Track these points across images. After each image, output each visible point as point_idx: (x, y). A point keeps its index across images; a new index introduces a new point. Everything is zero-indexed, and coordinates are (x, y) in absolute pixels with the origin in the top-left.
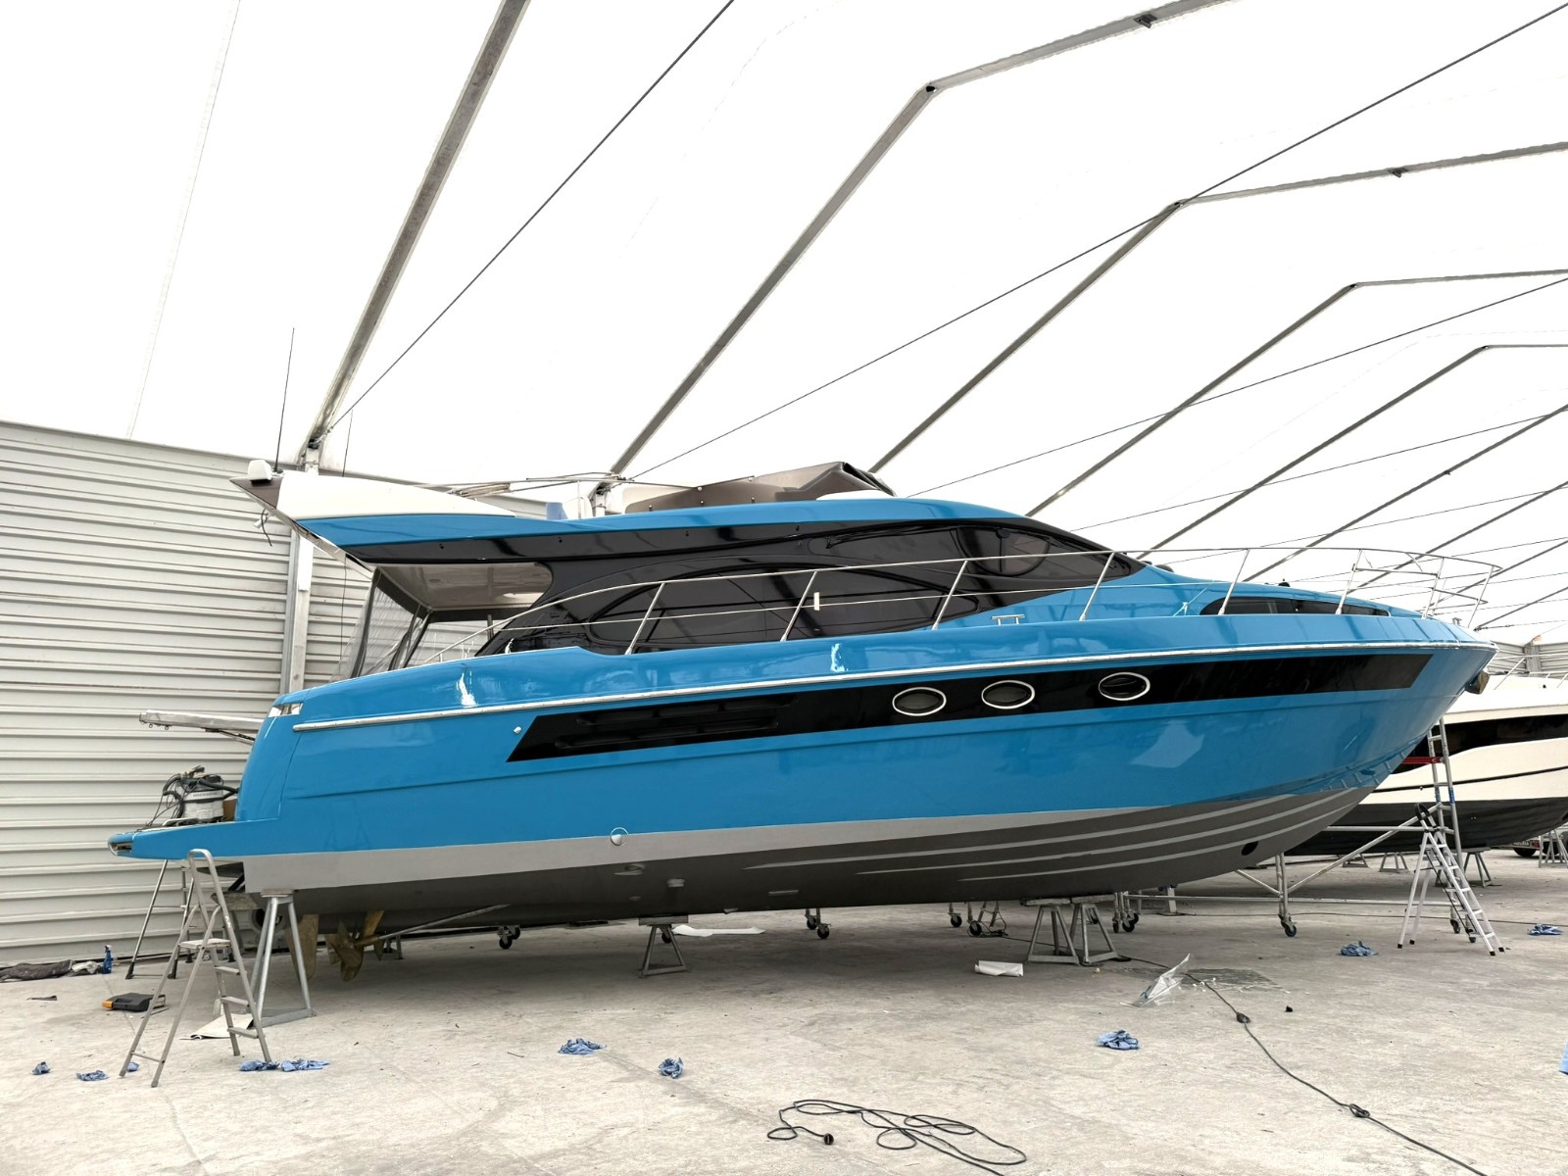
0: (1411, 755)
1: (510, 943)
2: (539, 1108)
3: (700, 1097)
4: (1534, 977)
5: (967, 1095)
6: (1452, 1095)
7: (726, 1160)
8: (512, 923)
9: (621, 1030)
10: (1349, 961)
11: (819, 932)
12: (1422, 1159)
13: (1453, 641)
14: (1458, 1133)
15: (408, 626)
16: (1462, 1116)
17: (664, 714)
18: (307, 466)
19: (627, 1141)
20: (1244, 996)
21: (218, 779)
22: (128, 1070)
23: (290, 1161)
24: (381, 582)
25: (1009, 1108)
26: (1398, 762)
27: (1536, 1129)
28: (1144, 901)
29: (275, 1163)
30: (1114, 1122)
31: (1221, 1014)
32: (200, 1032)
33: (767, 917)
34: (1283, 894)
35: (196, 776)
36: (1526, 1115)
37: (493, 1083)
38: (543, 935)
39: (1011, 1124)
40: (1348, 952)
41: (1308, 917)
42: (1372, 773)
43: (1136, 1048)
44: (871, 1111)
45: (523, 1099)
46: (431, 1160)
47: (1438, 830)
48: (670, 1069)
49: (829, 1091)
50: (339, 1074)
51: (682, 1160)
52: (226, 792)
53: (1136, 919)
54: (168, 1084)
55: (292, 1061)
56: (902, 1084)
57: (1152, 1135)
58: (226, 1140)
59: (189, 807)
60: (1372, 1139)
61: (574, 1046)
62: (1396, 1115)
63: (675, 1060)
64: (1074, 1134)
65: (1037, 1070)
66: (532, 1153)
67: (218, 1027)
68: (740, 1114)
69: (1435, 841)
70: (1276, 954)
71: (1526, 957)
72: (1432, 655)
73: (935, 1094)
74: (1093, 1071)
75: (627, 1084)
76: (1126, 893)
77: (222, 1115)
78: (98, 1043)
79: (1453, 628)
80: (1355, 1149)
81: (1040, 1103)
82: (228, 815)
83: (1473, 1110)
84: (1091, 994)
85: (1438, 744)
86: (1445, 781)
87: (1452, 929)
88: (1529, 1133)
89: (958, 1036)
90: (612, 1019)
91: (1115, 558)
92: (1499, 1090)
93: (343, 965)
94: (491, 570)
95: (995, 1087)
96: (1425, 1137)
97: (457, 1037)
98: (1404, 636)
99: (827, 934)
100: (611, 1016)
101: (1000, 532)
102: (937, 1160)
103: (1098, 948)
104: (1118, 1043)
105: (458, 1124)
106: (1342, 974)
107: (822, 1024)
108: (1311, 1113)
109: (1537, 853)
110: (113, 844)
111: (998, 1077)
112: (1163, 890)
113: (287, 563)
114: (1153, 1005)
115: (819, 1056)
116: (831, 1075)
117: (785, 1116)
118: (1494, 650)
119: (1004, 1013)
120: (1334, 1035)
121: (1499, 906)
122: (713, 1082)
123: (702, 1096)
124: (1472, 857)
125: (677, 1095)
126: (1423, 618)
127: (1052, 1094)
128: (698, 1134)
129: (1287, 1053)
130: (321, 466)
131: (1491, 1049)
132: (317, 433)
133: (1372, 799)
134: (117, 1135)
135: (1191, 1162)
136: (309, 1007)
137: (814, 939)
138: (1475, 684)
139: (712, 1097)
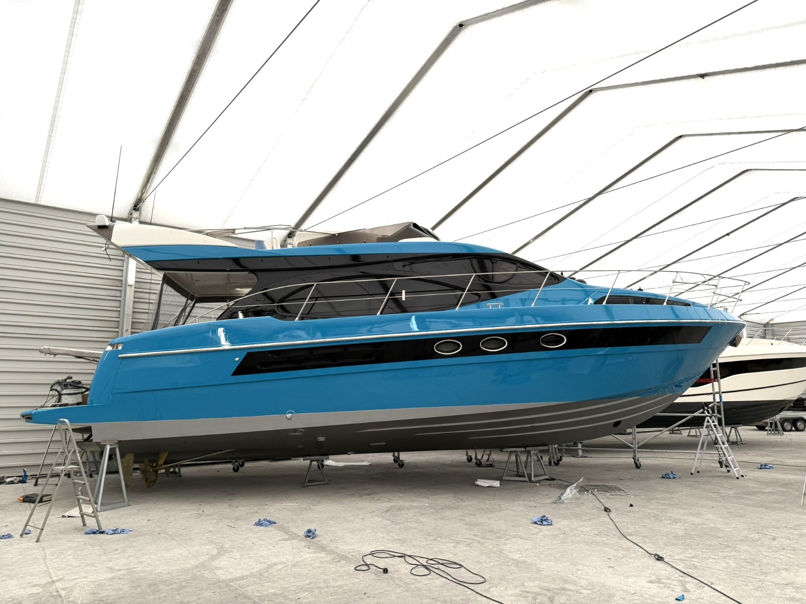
0: (701, 377)
1: (238, 469)
2: (238, 554)
3: (323, 549)
4: (757, 490)
5: (461, 548)
6: (707, 549)
7: (331, 581)
8: (240, 459)
9: (288, 514)
10: (665, 481)
11: (399, 465)
12: (687, 582)
13: (724, 320)
14: (707, 569)
15: (184, 304)
16: (710, 560)
17: (315, 352)
18: (133, 219)
19: (281, 571)
20: (610, 499)
21: (80, 382)
22: (25, 533)
23: (102, 581)
24: (167, 280)
25: (481, 555)
26: (694, 381)
27: (747, 567)
28: (566, 450)
29: (94, 582)
30: (533, 562)
31: (597, 508)
32: (66, 514)
33: (374, 456)
34: (635, 447)
35: (68, 381)
36: (743, 559)
37: (216, 541)
38: (257, 465)
39: (481, 563)
40: (665, 477)
41: (647, 459)
42: (681, 386)
43: (551, 525)
44: (410, 556)
45: (230, 549)
46: (176, 581)
47: (713, 416)
48: (310, 534)
49: (390, 545)
50: (136, 536)
51: (308, 581)
52: (84, 390)
53: (561, 459)
54: (45, 541)
55: (112, 529)
56: (428, 542)
57: (552, 569)
58: (69, 570)
59: (63, 397)
60: (664, 572)
61: (262, 522)
62: (677, 559)
63: (313, 529)
64: (512, 568)
65: (499, 535)
66: (230, 577)
67: (75, 512)
68: (343, 557)
69: (711, 421)
70: (629, 477)
71: (755, 480)
72: (712, 327)
73: (445, 547)
74: (527, 536)
75: (287, 542)
76: (556, 446)
77: (71, 557)
78: (12, 519)
79: (724, 313)
80: (654, 576)
81: (498, 552)
82: (84, 402)
83: (716, 557)
84: (533, 496)
85: (715, 372)
86: (718, 391)
87: (719, 465)
88: (743, 569)
89: (461, 518)
90: (285, 508)
91: (550, 274)
92: (731, 547)
93: (147, 480)
94: (229, 276)
95: (476, 544)
96: (690, 570)
97: (202, 517)
98: (700, 317)
99: (403, 465)
100: (285, 507)
101: (492, 260)
102: (440, 581)
103: (539, 474)
104: (542, 522)
105: (194, 562)
106: (660, 488)
107: (393, 511)
108: (634, 558)
109: (767, 428)
110: (23, 416)
111: (478, 539)
112: (575, 444)
113: (123, 270)
114: (563, 502)
115: (388, 528)
116: (393, 537)
117: (365, 559)
118: (745, 325)
119: (487, 506)
120: (652, 518)
121: (745, 454)
122: (331, 541)
123: (324, 548)
124: (733, 430)
125: (312, 548)
126: (708, 308)
127: (504, 548)
128: (319, 567)
129: (627, 527)
130: (141, 220)
131: (730, 526)
132: (138, 202)
133: (680, 400)
134: (13, 567)
135: (570, 583)
136: (126, 501)
137: (396, 468)
138: (735, 342)
139: (329, 548)
